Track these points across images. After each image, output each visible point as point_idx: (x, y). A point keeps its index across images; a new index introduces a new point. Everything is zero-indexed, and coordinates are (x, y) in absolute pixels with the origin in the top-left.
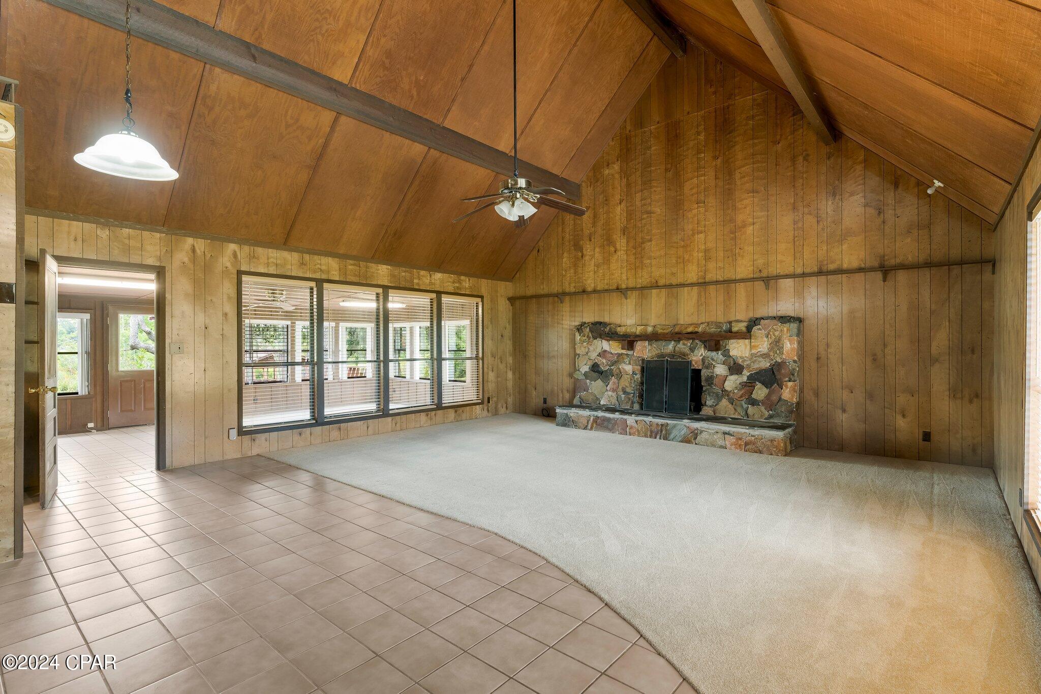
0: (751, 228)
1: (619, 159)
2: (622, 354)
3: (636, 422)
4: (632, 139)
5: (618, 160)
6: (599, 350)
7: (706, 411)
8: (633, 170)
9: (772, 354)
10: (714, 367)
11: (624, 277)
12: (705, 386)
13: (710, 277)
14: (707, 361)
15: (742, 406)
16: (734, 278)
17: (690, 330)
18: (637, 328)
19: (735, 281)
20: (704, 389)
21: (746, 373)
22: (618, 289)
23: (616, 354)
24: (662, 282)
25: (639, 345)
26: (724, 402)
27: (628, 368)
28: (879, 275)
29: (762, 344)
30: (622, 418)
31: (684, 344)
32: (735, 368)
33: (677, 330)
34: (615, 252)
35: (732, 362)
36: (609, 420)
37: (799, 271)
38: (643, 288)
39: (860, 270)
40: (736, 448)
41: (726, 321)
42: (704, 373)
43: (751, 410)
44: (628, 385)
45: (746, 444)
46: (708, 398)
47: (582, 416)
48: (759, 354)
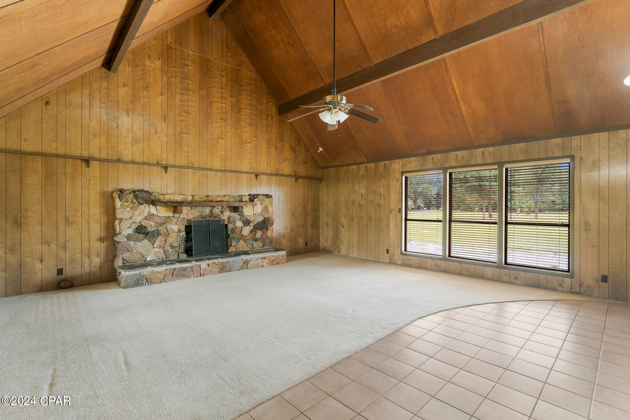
0: (249, 145)
1: (161, 59)
2: (169, 217)
3: (208, 265)
4: (173, 50)
5: (159, 59)
6: (146, 214)
7: (232, 249)
8: (173, 74)
9: (263, 213)
10: (235, 222)
11: (164, 155)
12: (231, 234)
13: (229, 167)
14: (231, 219)
15: (251, 243)
16: (241, 171)
17: (219, 199)
18: (179, 196)
20: (230, 236)
21: (252, 224)
22: (158, 164)
23: (163, 217)
24: (196, 165)
25: (185, 210)
26: (241, 242)
27: (175, 228)
28: (293, 179)
29: (259, 208)
30: (197, 265)
31: (218, 209)
32: (247, 222)
33: (210, 199)
34: (156, 133)
35: (245, 219)
36: (185, 269)
37: (269, 172)
38: (181, 167)
39: (289, 176)
41: (237, 195)
42: (230, 226)
43: (255, 244)
46: (233, 241)
47: (158, 272)
48: (257, 214)
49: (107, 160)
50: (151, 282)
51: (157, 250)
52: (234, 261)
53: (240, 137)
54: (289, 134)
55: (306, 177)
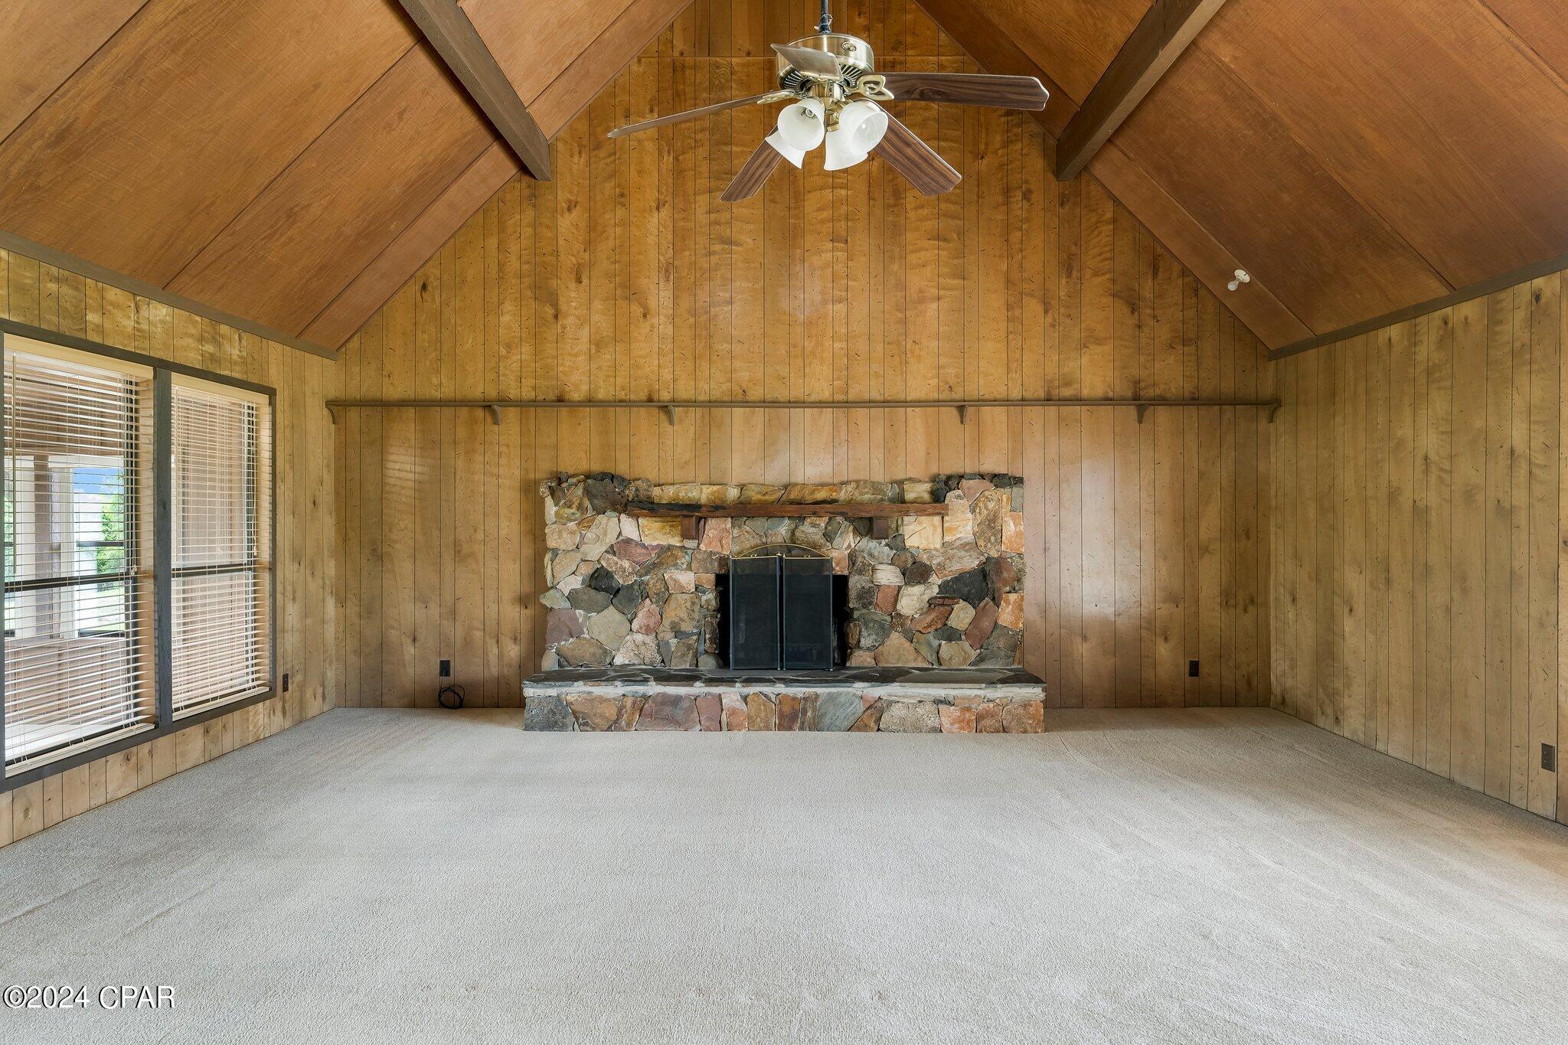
0: (935, 305)
1: (656, 109)
2: (670, 548)
3: (745, 698)
4: (688, 72)
5: (652, 111)
6: (611, 539)
7: (860, 659)
8: (689, 141)
9: (981, 543)
10: (874, 570)
11: (667, 375)
12: (857, 609)
13: (859, 390)
14: (860, 559)
15: (930, 645)
16: (902, 397)
17: (821, 495)
18: (701, 489)
19: (905, 403)
20: (856, 614)
21: (936, 580)
22: (650, 400)
23: (654, 548)
24: (755, 394)
25: (714, 528)
26: (896, 639)
27: (686, 579)
28: (1132, 412)
29: (962, 523)
30: (710, 694)
31: (814, 525)
32: (916, 572)
33: (794, 495)
34: (645, 316)
35: (910, 561)
36: (676, 700)
37: (1016, 394)
38: (712, 404)
39: (1107, 400)
40: (962, 728)
41: (887, 479)
42: (856, 583)
43: (947, 649)
44: (684, 616)
45: (979, 718)
46: (864, 633)
47: (602, 700)
48: (958, 543)
49: (534, 403)
50: (586, 724)
51: (639, 637)
52: (831, 698)
53: (902, 286)
54: (1107, 239)
55: (1194, 401)
